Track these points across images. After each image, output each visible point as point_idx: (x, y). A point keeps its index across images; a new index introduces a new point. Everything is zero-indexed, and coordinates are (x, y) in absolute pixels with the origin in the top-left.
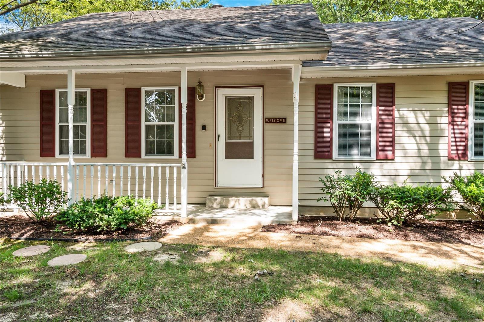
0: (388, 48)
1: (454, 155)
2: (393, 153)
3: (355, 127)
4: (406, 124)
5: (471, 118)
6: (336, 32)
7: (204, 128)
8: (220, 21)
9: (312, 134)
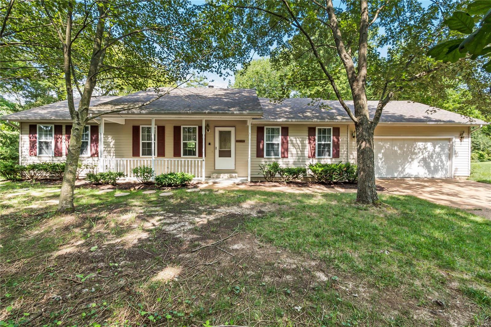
0: (286, 112)
1: (310, 155)
2: (287, 154)
3: (273, 144)
4: (292, 143)
5: (316, 141)
6: (265, 102)
7: (210, 144)
8: (215, 97)
9: (256, 147)
